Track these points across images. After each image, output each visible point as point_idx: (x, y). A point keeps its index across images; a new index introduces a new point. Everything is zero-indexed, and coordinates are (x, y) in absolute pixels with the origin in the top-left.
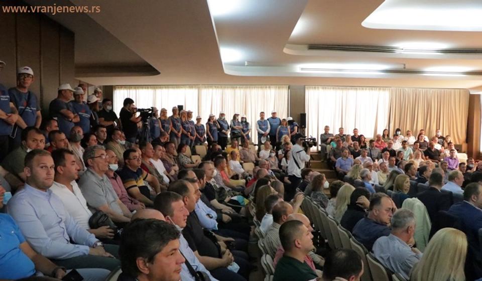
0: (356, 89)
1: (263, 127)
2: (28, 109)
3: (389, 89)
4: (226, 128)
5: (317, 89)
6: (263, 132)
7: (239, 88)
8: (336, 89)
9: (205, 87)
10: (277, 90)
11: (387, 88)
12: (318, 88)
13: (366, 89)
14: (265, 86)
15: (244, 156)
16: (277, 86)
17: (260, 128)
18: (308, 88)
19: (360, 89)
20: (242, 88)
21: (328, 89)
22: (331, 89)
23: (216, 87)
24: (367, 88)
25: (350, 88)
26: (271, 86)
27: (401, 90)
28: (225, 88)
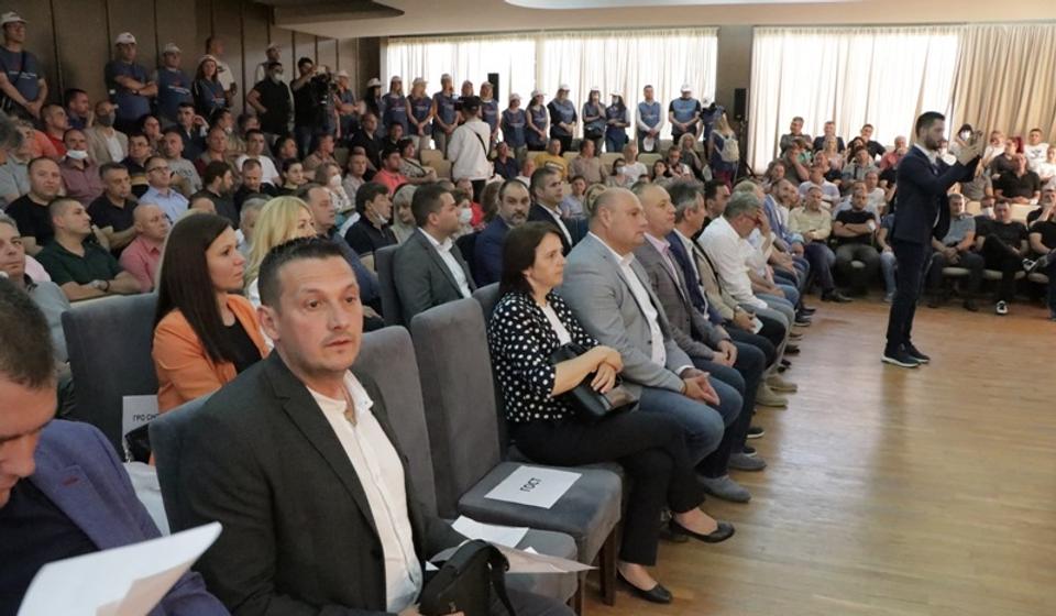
0: (874, 32)
1: (650, 117)
2: (24, 75)
3: (959, 30)
4: (569, 119)
5: (780, 34)
6: (648, 129)
7: (616, 35)
8: (825, 32)
9: (549, 36)
10: (694, 39)
11: (951, 27)
12: (783, 31)
13: (898, 31)
14: (667, 30)
15: (576, 171)
16: (694, 30)
17: (643, 119)
18: (760, 32)
19: (882, 32)
20: (621, 35)
21: (806, 32)
22: (812, 32)
23: (569, 35)
24: (902, 28)
25: (859, 29)
26: (680, 30)
27: (990, 30)
28: (586, 36)
